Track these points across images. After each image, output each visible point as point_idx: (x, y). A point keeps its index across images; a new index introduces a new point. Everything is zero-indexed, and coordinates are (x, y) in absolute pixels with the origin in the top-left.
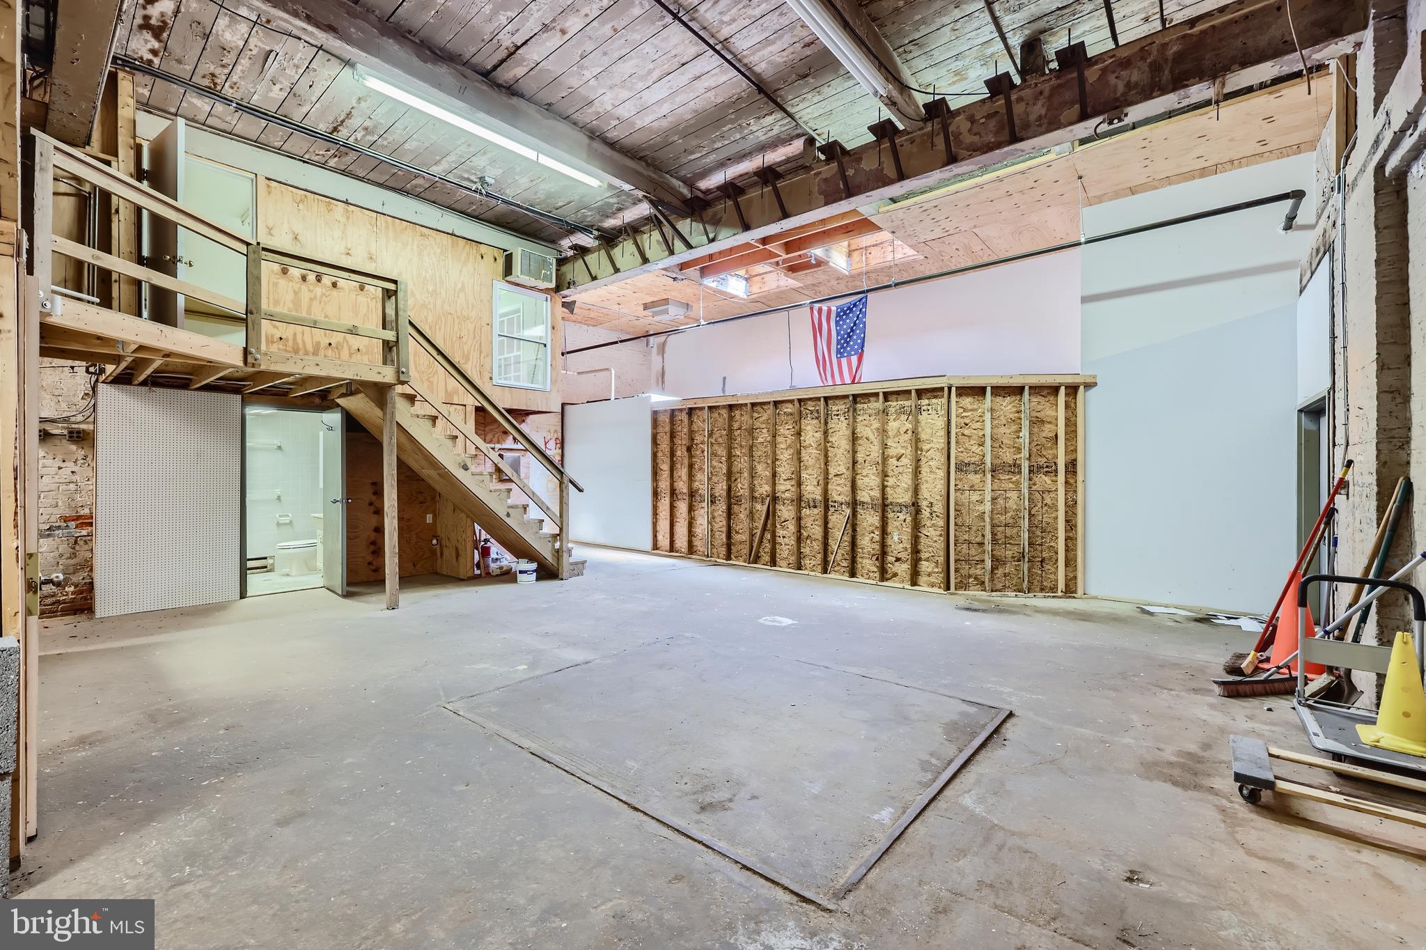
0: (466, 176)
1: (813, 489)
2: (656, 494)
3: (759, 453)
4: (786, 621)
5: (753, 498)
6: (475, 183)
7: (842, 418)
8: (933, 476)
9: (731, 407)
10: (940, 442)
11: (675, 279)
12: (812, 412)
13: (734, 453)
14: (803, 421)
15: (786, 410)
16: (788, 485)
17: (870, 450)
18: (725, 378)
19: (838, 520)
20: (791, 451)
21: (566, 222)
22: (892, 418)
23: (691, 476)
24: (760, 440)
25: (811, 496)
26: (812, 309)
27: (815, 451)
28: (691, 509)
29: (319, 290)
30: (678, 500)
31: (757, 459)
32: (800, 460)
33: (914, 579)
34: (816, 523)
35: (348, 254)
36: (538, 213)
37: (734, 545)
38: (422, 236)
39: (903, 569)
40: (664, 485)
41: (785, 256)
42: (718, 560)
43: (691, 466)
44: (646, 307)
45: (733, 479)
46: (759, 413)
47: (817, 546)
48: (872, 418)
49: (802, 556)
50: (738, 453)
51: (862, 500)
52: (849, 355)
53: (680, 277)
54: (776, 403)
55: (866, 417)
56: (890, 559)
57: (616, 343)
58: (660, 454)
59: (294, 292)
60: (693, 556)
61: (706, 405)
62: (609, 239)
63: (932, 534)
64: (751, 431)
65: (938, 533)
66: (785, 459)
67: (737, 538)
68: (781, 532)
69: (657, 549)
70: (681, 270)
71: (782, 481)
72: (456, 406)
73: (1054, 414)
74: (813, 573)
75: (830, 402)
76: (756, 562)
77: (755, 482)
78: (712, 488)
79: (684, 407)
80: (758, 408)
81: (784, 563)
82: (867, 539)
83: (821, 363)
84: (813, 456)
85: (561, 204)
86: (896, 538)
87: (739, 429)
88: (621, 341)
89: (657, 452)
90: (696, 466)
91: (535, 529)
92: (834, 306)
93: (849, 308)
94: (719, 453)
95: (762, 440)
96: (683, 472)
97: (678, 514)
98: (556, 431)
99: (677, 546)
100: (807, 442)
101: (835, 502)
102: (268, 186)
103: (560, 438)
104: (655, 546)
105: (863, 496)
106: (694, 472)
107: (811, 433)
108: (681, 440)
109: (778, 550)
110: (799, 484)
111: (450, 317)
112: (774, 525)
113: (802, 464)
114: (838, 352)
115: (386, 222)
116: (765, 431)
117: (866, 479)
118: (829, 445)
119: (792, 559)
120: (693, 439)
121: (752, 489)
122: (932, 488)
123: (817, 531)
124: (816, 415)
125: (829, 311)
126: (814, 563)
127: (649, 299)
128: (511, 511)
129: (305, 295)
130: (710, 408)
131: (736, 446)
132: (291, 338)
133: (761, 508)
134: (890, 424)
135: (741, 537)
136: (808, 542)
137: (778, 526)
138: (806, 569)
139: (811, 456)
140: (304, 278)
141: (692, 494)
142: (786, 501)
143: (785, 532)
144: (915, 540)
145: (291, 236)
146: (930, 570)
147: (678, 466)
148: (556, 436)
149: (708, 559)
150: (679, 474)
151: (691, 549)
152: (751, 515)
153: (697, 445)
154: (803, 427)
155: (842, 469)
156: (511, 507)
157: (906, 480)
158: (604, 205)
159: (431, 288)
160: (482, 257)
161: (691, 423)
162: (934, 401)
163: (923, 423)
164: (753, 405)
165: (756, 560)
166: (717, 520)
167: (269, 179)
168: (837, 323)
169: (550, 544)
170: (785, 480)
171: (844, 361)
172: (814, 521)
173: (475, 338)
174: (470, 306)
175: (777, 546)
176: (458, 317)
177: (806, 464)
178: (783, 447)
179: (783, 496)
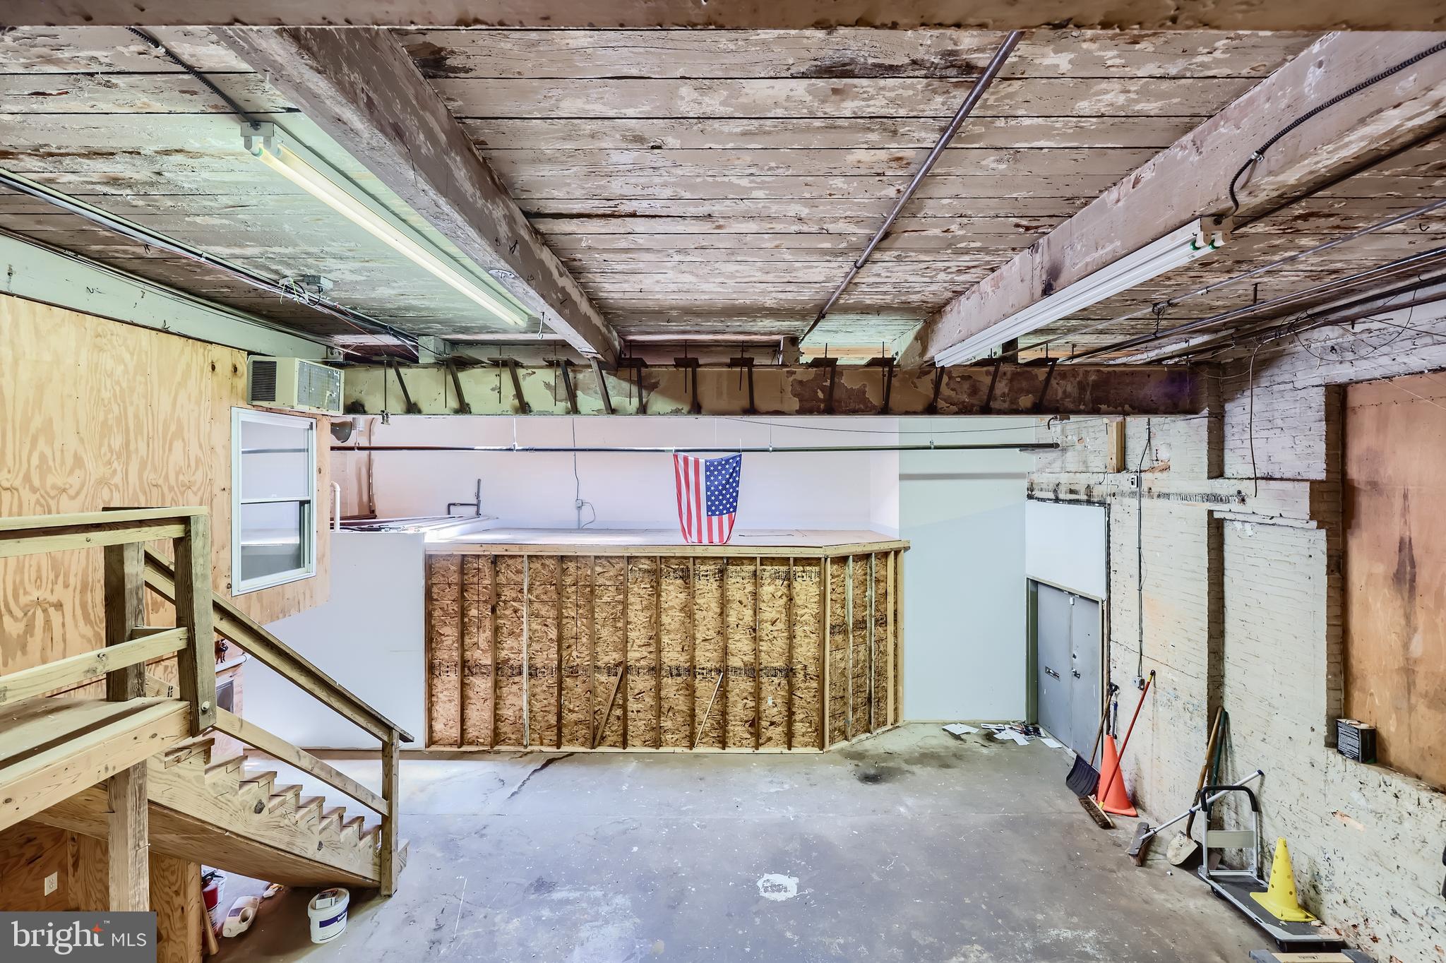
1: (676, 655)
2: (430, 668)
3: (603, 615)
5: (595, 668)
7: (712, 580)
8: (807, 640)
9: (561, 559)
10: (814, 608)
12: (675, 571)
13: (566, 614)
14: (663, 579)
15: (641, 566)
16: (643, 652)
17: (740, 615)
18: (479, 481)
19: (706, 690)
20: (647, 613)
22: (767, 582)
23: (496, 643)
24: (605, 599)
25: (673, 664)
26: (676, 457)
27: (678, 614)
28: (497, 685)
30: (474, 675)
31: (600, 622)
32: (659, 623)
33: (789, 740)
34: (680, 693)
37: (565, 726)
39: (777, 732)
40: (448, 652)
42: (543, 749)
43: (496, 630)
45: (565, 645)
46: (604, 567)
47: (681, 718)
48: (745, 581)
49: (662, 731)
50: (573, 614)
51: (735, 665)
52: (721, 514)
54: (629, 559)
55: (739, 579)
56: (764, 723)
58: (438, 612)
60: (501, 748)
61: (526, 553)
62: (462, 363)
63: (805, 693)
64: (592, 588)
65: (812, 694)
66: (639, 622)
67: (571, 717)
68: (635, 706)
71: (635, 648)
73: (883, 573)
74: (676, 749)
75: (697, 561)
77: (598, 649)
78: (529, 658)
80: (604, 563)
81: (637, 742)
82: (740, 706)
84: (676, 619)
86: (770, 702)
87: (574, 585)
89: (433, 609)
90: (502, 630)
92: (703, 458)
93: (720, 464)
94: (543, 613)
95: (608, 599)
96: (481, 638)
97: (472, 694)
99: (470, 735)
100: (668, 604)
101: (703, 669)
104: (432, 741)
105: (735, 662)
106: (502, 637)
107: (673, 594)
108: (479, 595)
109: (631, 728)
110: (659, 650)
112: (626, 698)
113: (662, 628)
114: (709, 509)
116: (612, 588)
117: (739, 645)
118: (695, 607)
119: (649, 736)
120: (500, 595)
121: (593, 658)
122: (805, 651)
123: (681, 704)
124: (680, 574)
125: (697, 462)
126: (676, 737)
130: (533, 557)
131: (569, 605)
133: (606, 680)
134: (764, 588)
135: (577, 716)
136: (671, 714)
137: (631, 700)
138: (666, 744)
139: (671, 619)
141: (500, 666)
142: (640, 671)
143: (640, 705)
144: (789, 704)
146: (804, 730)
147: (474, 629)
149: (528, 750)
150: (476, 640)
151: (496, 738)
152: (591, 688)
153: (504, 602)
154: (663, 586)
155: (712, 634)
157: (781, 643)
160: (215, 369)
161: (496, 573)
162: (808, 568)
163: (798, 589)
164: (595, 558)
165: (601, 741)
166: (540, 697)
168: (707, 478)
170: (639, 646)
171: (715, 519)
172: (678, 691)
175: (629, 723)
176: (171, 489)
177: (668, 627)
178: (637, 608)
179: (638, 665)
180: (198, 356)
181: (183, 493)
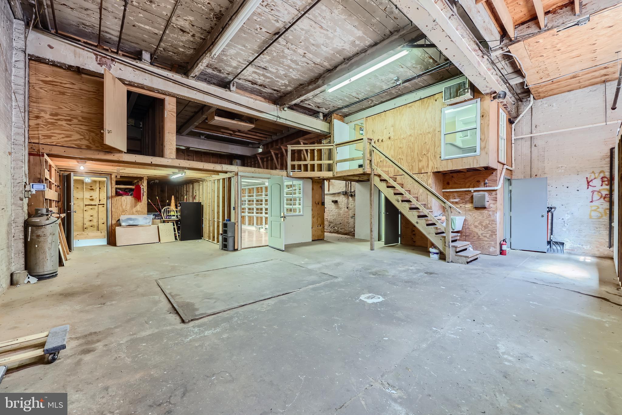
0: (392, 82)
6: (397, 82)
35: (385, 128)
36: (435, 69)
72: (423, 174)
98: (602, 172)
103: (608, 177)
111: (420, 135)
115: (397, 110)
128: (419, 221)
148: (602, 175)
159: (413, 127)
160: (436, 100)
167: (367, 117)
169: (441, 241)
173: (432, 140)
174: (430, 127)
176: (424, 134)
180: (432, 100)
181: (427, 135)
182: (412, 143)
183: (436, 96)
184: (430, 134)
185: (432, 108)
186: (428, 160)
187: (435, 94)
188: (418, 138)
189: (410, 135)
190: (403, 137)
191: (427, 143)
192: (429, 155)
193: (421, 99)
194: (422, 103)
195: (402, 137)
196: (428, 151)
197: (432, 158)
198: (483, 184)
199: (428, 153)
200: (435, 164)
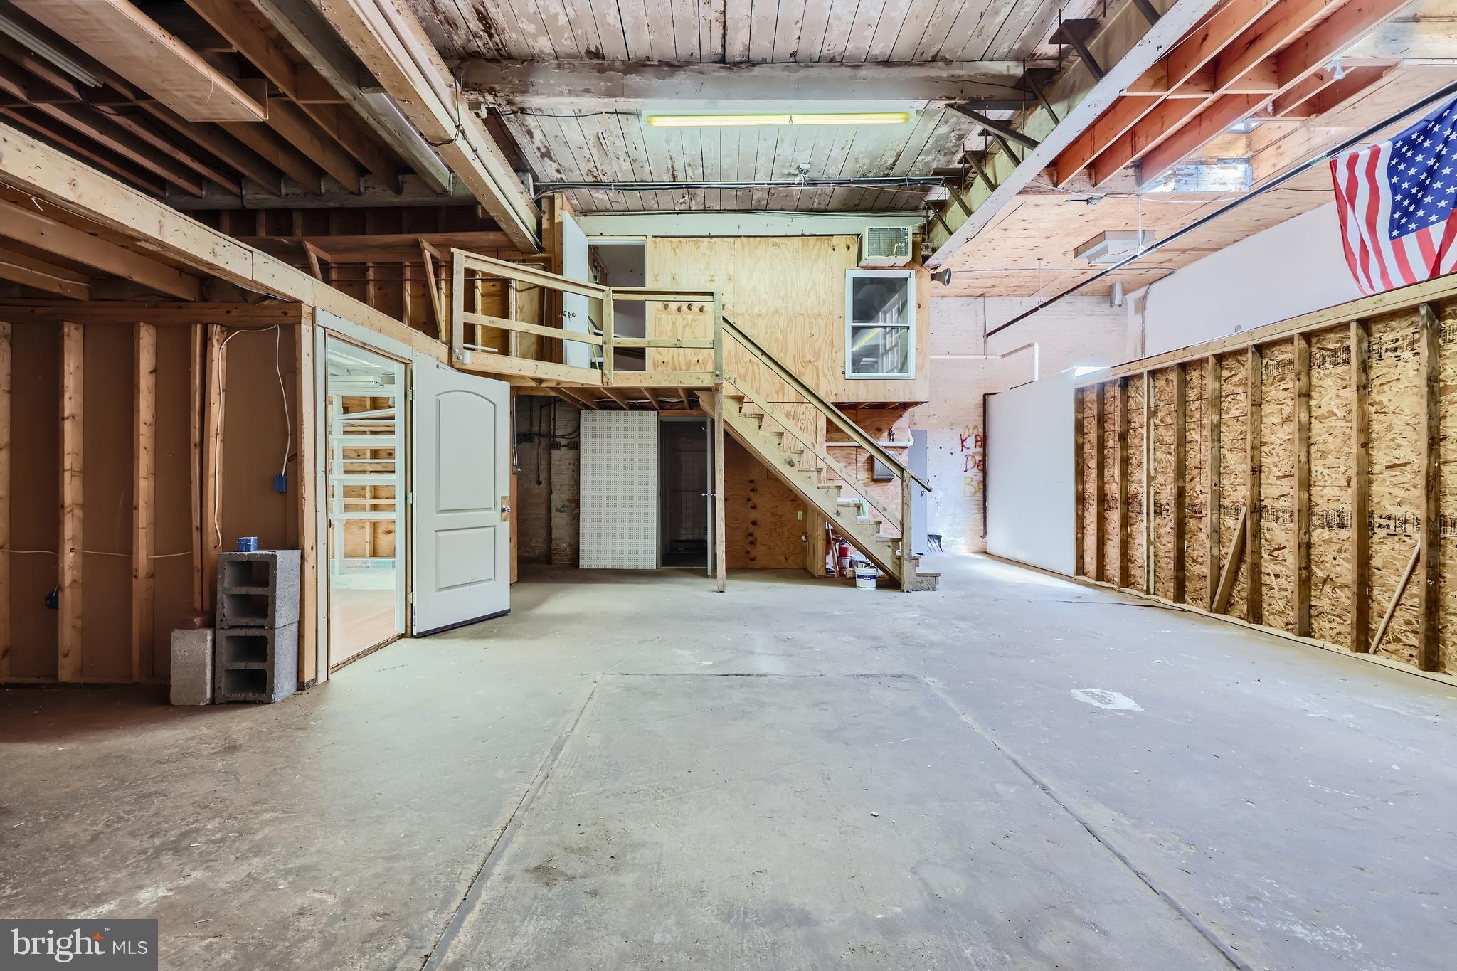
0: (786, 171)
1: (1337, 492)
2: (1081, 500)
3: (1231, 436)
4: (1122, 702)
5: (1220, 508)
6: (797, 175)
9: (1184, 367)
11: (1088, 201)
12: (1334, 352)
13: (1189, 438)
14: (1314, 372)
15: (1281, 357)
16: (1285, 487)
19: (1396, 554)
20: (1292, 427)
21: (910, 180)
23: (1125, 474)
24: (1234, 413)
25: (1332, 505)
26: (1333, 165)
27: (1340, 423)
28: (1126, 522)
29: (689, 317)
30: (1110, 508)
31: (1227, 444)
32: (1308, 443)
34: (1344, 555)
35: (712, 280)
36: (876, 181)
37: (1188, 579)
38: (774, 245)
40: (1092, 488)
41: (1277, 93)
42: (1163, 600)
43: (1125, 461)
44: (1077, 252)
45: (1187, 477)
46: (1231, 369)
47: (1346, 598)
49: (1314, 613)
50: (1196, 437)
52: (1424, 225)
53: (1095, 195)
54: (1261, 349)
57: (1037, 309)
58: (1086, 447)
59: (673, 322)
60: (1127, 590)
61: (1144, 370)
62: (957, 181)
64: (1217, 401)
66: (1279, 442)
67: (1193, 569)
68: (1272, 566)
69: (1084, 574)
70: (1094, 185)
71: (1272, 480)
74: (1334, 647)
75: (1371, 327)
76: (1225, 613)
77: (1225, 482)
78: (1156, 493)
79: (1115, 377)
80: (1231, 362)
81: (1275, 620)
83: (1358, 259)
84: (1337, 432)
85: (890, 161)
87: (1198, 400)
88: (1042, 306)
89: (1083, 443)
90: (1134, 461)
91: (871, 529)
92: (1385, 139)
94: (1165, 438)
95: (1237, 413)
96: (1114, 470)
97: (1110, 529)
98: (975, 427)
99: (1108, 573)
100: (1323, 411)
101: (1388, 517)
102: (655, 242)
103: (982, 434)
104: (1081, 570)
106: (1131, 469)
107: (1332, 392)
108: (1114, 426)
109: (1265, 597)
110: (1306, 484)
111: (800, 317)
112: (1258, 553)
113: (1313, 449)
114: (1395, 225)
115: (742, 243)
116: (1241, 397)
118: (1372, 409)
119: (1293, 616)
120: (1129, 422)
121: (1218, 494)
123: (1346, 570)
124: (1344, 356)
125: (1374, 153)
126: (1340, 628)
127: (1078, 241)
128: (841, 509)
129: (680, 323)
130: (1153, 373)
131: (1193, 426)
132: (670, 361)
133: (1232, 525)
135: (1200, 569)
136: (1327, 588)
137: (1266, 556)
138: (1322, 636)
140: (679, 310)
141: (1128, 500)
142: (1280, 514)
143: (1278, 567)
145: (670, 277)
147: (1110, 461)
148: (976, 433)
149: (1148, 597)
150: (1112, 472)
151: (1126, 579)
152: (1217, 534)
153: (1134, 430)
154: (1315, 382)
155: (1405, 455)
156: (842, 505)
158: (937, 141)
159: (782, 293)
160: (834, 249)
161: (1126, 398)
164: (1220, 358)
165: (1226, 606)
166: (1164, 540)
167: (655, 237)
168: (1392, 170)
169: (889, 550)
170: (1278, 478)
172: (1340, 551)
173: (826, 333)
174: (822, 303)
175: (1264, 590)
177: (1322, 447)
178: (1275, 421)
179: (1275, 505)
180: (825, 245)
182: (782, 331)
183: (835, 240)
184: (822, 319)
185: (826, 264)
186: (818, 374)
187: (832, 235)
188: (794, 321)
189: (776, 312)
190: (758, 312)
191: (815, 338)
192: (819, 364)
193: (802, 235)
194: (803, 245)
195: (756, 310)
196: (817, 355)
197: (826, 372)
198: (886, 434)
199: (816, 361)
200: (834, 385)
